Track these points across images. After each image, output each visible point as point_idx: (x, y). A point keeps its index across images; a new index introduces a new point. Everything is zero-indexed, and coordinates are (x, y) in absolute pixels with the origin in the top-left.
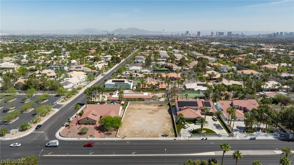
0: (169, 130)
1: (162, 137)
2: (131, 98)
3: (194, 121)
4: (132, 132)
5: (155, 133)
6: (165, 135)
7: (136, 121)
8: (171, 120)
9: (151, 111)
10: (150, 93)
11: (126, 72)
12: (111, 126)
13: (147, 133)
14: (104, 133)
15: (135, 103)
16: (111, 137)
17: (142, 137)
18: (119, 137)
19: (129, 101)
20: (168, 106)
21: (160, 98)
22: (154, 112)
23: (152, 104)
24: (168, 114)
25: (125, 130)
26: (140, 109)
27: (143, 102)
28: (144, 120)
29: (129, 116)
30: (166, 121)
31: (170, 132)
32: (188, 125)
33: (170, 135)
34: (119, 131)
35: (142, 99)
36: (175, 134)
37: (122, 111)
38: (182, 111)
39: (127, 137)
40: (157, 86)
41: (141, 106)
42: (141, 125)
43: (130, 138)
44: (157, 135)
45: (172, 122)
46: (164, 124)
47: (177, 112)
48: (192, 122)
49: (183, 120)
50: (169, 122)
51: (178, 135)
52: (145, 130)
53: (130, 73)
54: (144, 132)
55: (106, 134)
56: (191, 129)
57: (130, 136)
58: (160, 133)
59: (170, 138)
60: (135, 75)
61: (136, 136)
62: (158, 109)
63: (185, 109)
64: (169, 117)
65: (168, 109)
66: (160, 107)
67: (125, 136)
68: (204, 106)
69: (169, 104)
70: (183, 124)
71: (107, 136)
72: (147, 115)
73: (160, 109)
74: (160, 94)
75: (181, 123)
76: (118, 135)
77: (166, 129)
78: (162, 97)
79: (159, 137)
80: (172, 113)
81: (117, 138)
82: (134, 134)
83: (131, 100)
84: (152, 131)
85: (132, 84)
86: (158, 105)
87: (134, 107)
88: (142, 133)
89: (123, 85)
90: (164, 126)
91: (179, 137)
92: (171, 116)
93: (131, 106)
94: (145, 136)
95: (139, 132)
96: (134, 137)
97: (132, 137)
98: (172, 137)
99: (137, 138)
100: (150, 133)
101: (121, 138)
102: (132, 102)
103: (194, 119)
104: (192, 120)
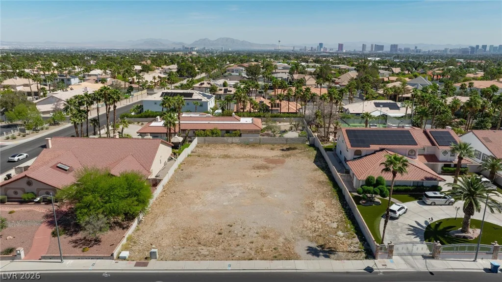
0: (335, 225)
1: (310, 256)
2: (204, 130)
3: (413, 191)
4: (187, 232)
5: (281, 239)
6: (321, 246)
7: (209, 193)
8: (330, 187)
9: (261, 162)
10: (258, 121)
11: (202, 84)
12: (101, 211)
13: (248, 241)
14: (70, 238)
15: (216, 143)
16: (92, 258)
17: (227, 259)
18: (124, 259)
19: (198, 136)
20: (312, 148)
21: (285, 131)
22: (271, 165)
23: (264, 146)
24: (316, 170)
25: (162, 225)
26: (226, 157)
27: (236, 139)
28: (238, 187)
29: (189, 176)
30: (316, 193)
31: (340, 233)
32: (403, 208)
33: (341, 247)
34: (137, 230)
35: (234, 132)
36: (364, 243)
37: (169, 163)
38: (364, 158)
39: (161, 257)
40: (275, 107)
41: (232, 149)
42: (224, 206)
43: (172, 260)
44: (289, 247)
45: (335, 194)
46: (308, 202)
47: (347, 163)
48: (406, 195)
49: (379, 189)
50: (325, 197)
51: (376, 251)
52: (241, 224)
53: (211, 85)
54: (236, 232)
55: (75, 242)
56: (416, 222)
57: (176, 253)
58: (298, 240)
59: (346, 261)
60: (223, 91)
61: (200, 252)
62: (283, 156)
63: (374, 153)
64: (321, 180)
65: (314, 156)
66: (288, 152)
67: (154, 252)
68: (437, 145)
69: (312, 145)
70: (378, 202)
71: (78, 251)
72: (248, 173)
73: (288, 156)
74: (284, 125)
75: (372, 198)
76: (125, 248)
77: (319, 221)
78: (290, 130)
79: (296, 257)
80: (329, 168)
81: (113, 261)
82: (195, 242)
83: (203, 134)
84: (266, 229)
85: (211, 104)
86: (281, 148)
87: (209, 151)
88: (227, 238)
89: (188, 104)
90: (310, 211)
91: (384, 259)
92: (327, 177)
93: (202, 150)
94: (238, 250)
95: (217, 232)
96: (192, 256)
97: (183, 259)
98: (356, 260)
99: (201, 260)
100: (260, 239)
101: (135, 262)
102: (205, 140)
103: (412, 185)
104: (406, 188)
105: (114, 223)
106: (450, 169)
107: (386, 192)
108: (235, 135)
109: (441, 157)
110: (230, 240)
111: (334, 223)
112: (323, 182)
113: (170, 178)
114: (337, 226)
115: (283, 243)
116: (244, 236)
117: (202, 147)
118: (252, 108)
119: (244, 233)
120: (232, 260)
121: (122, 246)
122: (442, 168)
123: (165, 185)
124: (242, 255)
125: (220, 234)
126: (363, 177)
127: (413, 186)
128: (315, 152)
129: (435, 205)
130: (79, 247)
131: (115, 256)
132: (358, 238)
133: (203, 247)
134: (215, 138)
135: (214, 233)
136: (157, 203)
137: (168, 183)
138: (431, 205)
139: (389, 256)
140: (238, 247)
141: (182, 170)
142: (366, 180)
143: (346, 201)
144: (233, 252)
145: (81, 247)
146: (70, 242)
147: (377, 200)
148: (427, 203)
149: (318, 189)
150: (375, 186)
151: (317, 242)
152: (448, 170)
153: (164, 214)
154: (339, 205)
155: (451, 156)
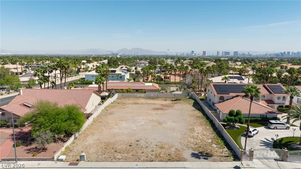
0: (210, 141)
1: (194, 159)
2: (122, 90)
4: (107, 145)
5: (173, 149)
6: (201, 153)
7: (124, 122)
9: (158, 106)
10: (156, 85)
11: (122, 67)
13: (150, 150)
14: (26, 148)
15: (129, 97)
16: (39, 160)
17: (135, 161)
18: (62, 160)
19: (118, 93)
21: (173, 91)
22: (165, 108)
23: (160, 99)
25: (90, 140)
26: (135, 104)
27: (143, 95)
28: (143, 119)
29: (111, 114)
30: (195, 123)
31: (214, 145)
32: (256, 130)
33: (215, 154)
34: (74, 143)
35: (141, 91)
36: (232, 151)
37: (98, 106)
38: (226, 101)
39: (88, 160)
40: (167, 79)
41: (139, 100)
42: (133, 129)
43: (96, 161)
44: (178, 154)
45: (208, 123)
46: (190, 127)
47: (215, 105)
48: (256, 124)
49: (238, 118)
50: (202, 125)
51: (241, 155)
52: (145, 140)
53: (128, 68)
54: (141, 145)
55: (29, 150)
56: (265, 138)
57: (98, 157)
58: (185, 150)
59: (219, 162)
60: (135, 72)
61: (116, 157)
62: (172, 103)
63: (233, 98)
64: (198, 116)
65: (193, 103)
66: (175, 102)
67: (83, 156)
68: (273, 93)
69: (191, 98)
70: (239, 128)
71: (30, 156)
72: (150, 112)
73: (175, 103)
74: (173, 88)
75: (234, 124)
76: (63, 154)
77: (199, 138)
78: (176, 91)
79: (184, 160)
80: (203, 110)
81: (54, 162)
82: (113, 151)
83: (121, 92)
84: (163, 143)
85: (127, 76)
86: (171, 100)
87: (125, 101)
88: (135, 149)
89: (113, 77)
90: (192, 133)
91: (247, 161)
92: (202, 114)
93: (121, 101)
94: (143, 156)
95: (128, 145)
96: (110, 159)
97: (104, 161)
98: (227, 161)
99: (117, 161)
100: (158, 149)
101: (69, 163)
102: (122, 95)
103: (259, 117)
104: (256, 118)
105: (58, 138)
106: (283, 109)
107: (243, 120)
108: (142, 92)
109: (276, 101)
110: (137, 150)
111: (209, 139)
112: (200, 117)
113: (98, 114)
114: (211, 141)
115: (174, 151)
116: (147, 147)
117: (120, 99)
118: (153, 79)
119: (147, 145)
120: (139, 161)
121: (61, 152)
122: (278, 109)
123: (95, 118)
124: (145, 158)
125: (130, 146)
126: (227, 112)
127: (260, 118)
128: (193, 101)
129: (277, 129)
130: (31, 153)
131: (55, 158)
132: (227, 148)
133: (118, 154)
134: (129, 94)
135: (126, 145)
136: (88, 128)
137: (97, 117)
138: (274, 129)
139: (250, 159)
140: (143, 154)
141: (107, 110)
142: (229, 113)
143: (216, 127)
144: (139, 157)
145: (32, 153)
146: (25, 150)
147: (237, 126)
148: (271, 128)
149: (196, 120)
150: (235, 116)
151: (198, 151)
152: (282, 109)
153: (93, 134)
154: (212, 129)
155: (283, 100)
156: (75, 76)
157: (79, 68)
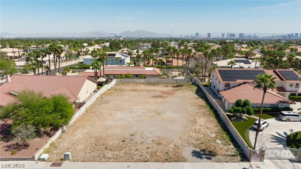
0: (214, 135)
1: (195, 158)
2: (121, 75)
3: (271, 111)
4: (98, 139)
5: (172, 146)
6: (204, 150)
7: (119, 113)
8: (208, 109)
9: (158, 94)
10: (158, 70)
11: (123, 51)
13: (145, 147)
14: (6, 144)
15: (128, 83)
17: (127, 161)
18: (44, 160)
19: (116, 78)
20: (194, 86)
21: (175, 76)
22: (165, 95)
23: (161, 84)
24: (197, 98)
25: (80, 134)
26: (134, 90)
27: (142, 80)
28: (141, 109)
29: (106, 102)
30: (198, 113)
31: (218, 141)
32: (266, 122)
33: (220, 152)
34: (60, 137)
35: (141, 76)
36: (238, 149)
37: (94, 94)
38: (232, 89)
39: (74, 159)
40: (169, 63)
41: (139, 86)
42: (129, 121)
43: (82, 161)
44: (177, 152)
45: (212, 113)
46: (192, 118)
47: (220, 92)
48: (265, 114)
49: (246, 109)
50: (205, 115)
51: (250, 155)
52: (140, 134)
53: (129, 51)
54: (136, 140)
55: (9, 147)
56: (276, 133)
57: (86, 156)
58: (185, 146)
59: (225, 163)
60: (136, 55)
61: (106, 155)
62: (174, 90)
63: (240, 85)
64: (201, 104)
65: (196, 90)
66: (177, 88)
67: (67, 155)
68: (285, 80)
69: (194, 84)
70: (246, 119)
71: (8, 154)
72: (149, 100)
73: (177, 90)
74: (175, 73)
75: (241, 115)
76: (47, 152)
77: (201, 132)
78: (178, 76)
79: (183, 160)
80: (206, 97)
81: (34, 162)
82: (103, 147)
83: (120, 77)
84: (160, 138)
85: (128, 60)
86: (173, 86)
87: (123, 88)
88: (129, 145)
89: (112, 61)
90: (194, 125)
91: (257, 162)
92: (205, 103)
93: (119, 87)
94: (137, 154)
95: (121, 140)
96: (98, 158)
97: (91, 161)
98: (233, 162)
99: (106, 162)
100: (155, 145)
101: (51, 163)
102: (121, 81)
103: (269, 106)
104: (265, 109)
105: (44, 132)
106: (295, 97)
107: (252, 111)
108: (142, 78)
109: (288, 88)
110: (131, 146)
111: (213, 133)
112: (203, 106)
113: (92, 102)
114: (215, 136)
115: (173, 148)
116: (142, 143)
117: (119, 85)
118: (154, 63)
119: (142, 141)
120: (131, 162)
121: (45, 149)
122: (289, 97)
123: (87, 107)
124: (139, 157)
125: (123, 141)
126: (234, 101)
127: (270, 108)
128: (196, 88)
129: (289, 121)
130: (10, 150)
131: (36, 157)
132: (233, 145)
133: (109, 151)
134: (127, 80)
135: (119, 141)
136: (79, 119)
137: (91, 106)
138: (286, 121)
139: (260, 159)
140: (137, 151)
141: (102, 98)
142: (236, 103)
143: (220, 118)
144: (132, 155)
145: (11, 151)
146: (5, 146)
147: (244, 117)
148: (283, 120)
149: (199, 110)
150: (243, 107)
151: (200, 148)
152: (294, 98)
153: (83, 127)
154: (216, 121)
155: (296, 87)
156: (74, 60)
157: (80, 51)
